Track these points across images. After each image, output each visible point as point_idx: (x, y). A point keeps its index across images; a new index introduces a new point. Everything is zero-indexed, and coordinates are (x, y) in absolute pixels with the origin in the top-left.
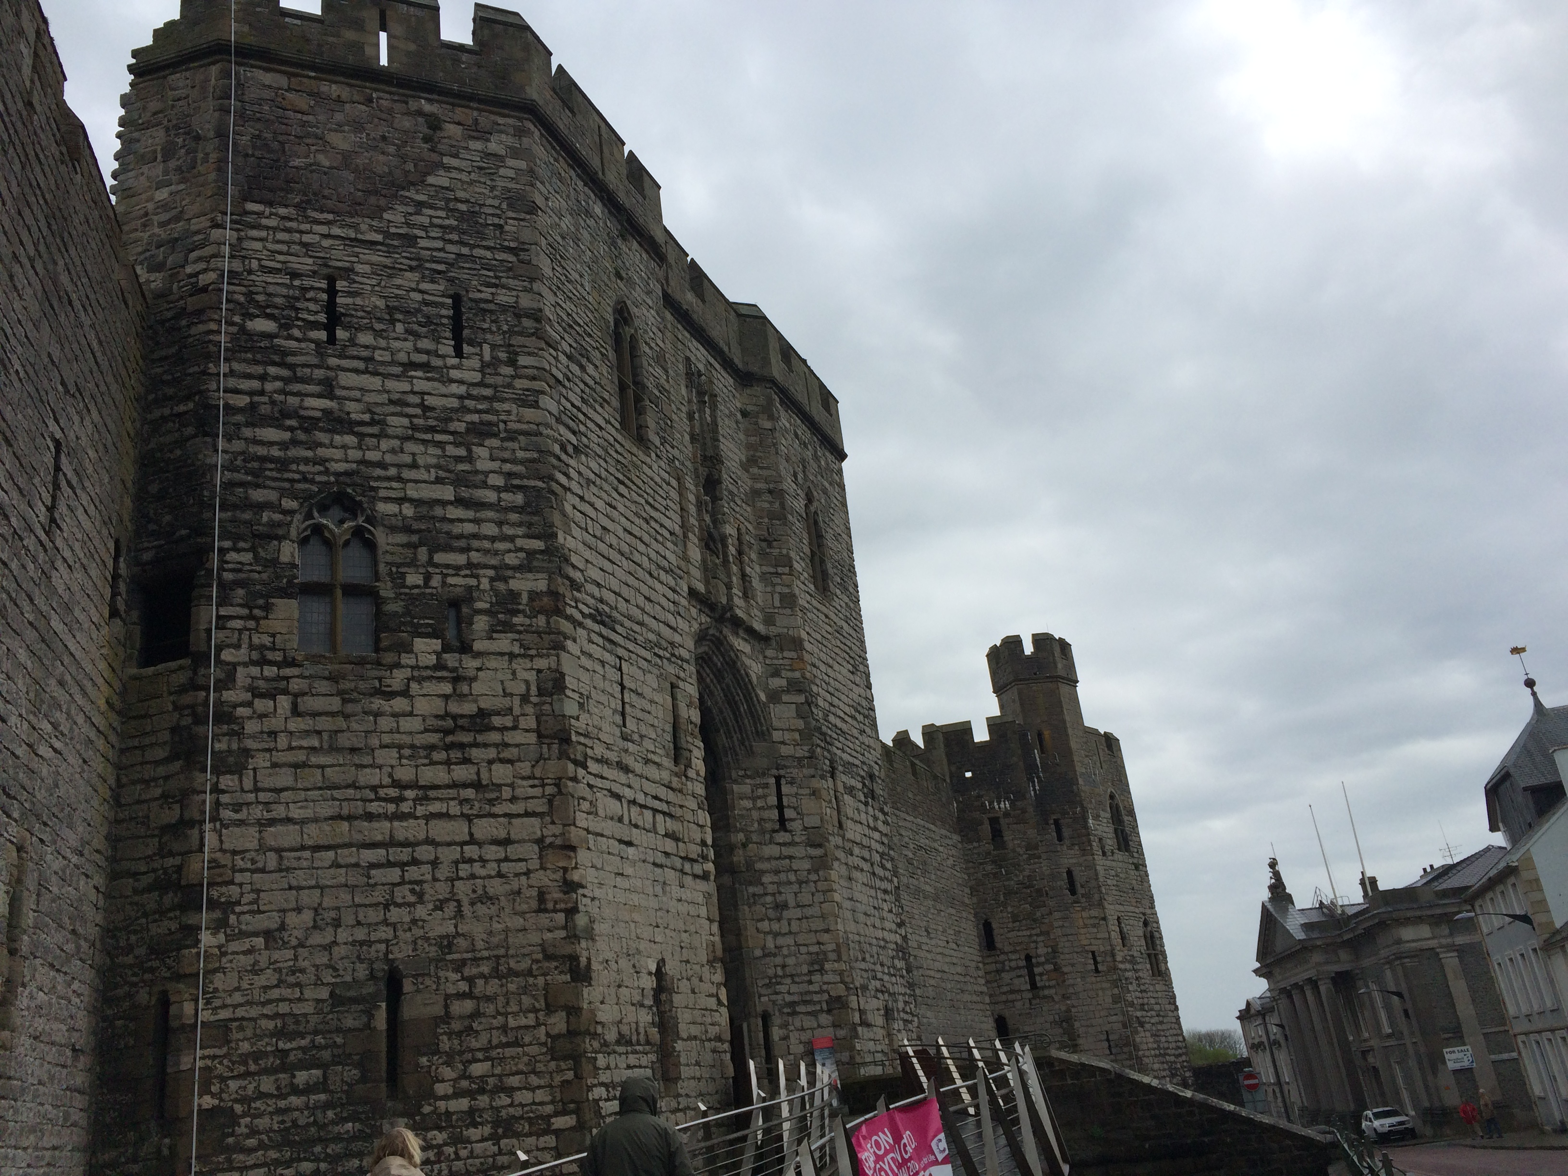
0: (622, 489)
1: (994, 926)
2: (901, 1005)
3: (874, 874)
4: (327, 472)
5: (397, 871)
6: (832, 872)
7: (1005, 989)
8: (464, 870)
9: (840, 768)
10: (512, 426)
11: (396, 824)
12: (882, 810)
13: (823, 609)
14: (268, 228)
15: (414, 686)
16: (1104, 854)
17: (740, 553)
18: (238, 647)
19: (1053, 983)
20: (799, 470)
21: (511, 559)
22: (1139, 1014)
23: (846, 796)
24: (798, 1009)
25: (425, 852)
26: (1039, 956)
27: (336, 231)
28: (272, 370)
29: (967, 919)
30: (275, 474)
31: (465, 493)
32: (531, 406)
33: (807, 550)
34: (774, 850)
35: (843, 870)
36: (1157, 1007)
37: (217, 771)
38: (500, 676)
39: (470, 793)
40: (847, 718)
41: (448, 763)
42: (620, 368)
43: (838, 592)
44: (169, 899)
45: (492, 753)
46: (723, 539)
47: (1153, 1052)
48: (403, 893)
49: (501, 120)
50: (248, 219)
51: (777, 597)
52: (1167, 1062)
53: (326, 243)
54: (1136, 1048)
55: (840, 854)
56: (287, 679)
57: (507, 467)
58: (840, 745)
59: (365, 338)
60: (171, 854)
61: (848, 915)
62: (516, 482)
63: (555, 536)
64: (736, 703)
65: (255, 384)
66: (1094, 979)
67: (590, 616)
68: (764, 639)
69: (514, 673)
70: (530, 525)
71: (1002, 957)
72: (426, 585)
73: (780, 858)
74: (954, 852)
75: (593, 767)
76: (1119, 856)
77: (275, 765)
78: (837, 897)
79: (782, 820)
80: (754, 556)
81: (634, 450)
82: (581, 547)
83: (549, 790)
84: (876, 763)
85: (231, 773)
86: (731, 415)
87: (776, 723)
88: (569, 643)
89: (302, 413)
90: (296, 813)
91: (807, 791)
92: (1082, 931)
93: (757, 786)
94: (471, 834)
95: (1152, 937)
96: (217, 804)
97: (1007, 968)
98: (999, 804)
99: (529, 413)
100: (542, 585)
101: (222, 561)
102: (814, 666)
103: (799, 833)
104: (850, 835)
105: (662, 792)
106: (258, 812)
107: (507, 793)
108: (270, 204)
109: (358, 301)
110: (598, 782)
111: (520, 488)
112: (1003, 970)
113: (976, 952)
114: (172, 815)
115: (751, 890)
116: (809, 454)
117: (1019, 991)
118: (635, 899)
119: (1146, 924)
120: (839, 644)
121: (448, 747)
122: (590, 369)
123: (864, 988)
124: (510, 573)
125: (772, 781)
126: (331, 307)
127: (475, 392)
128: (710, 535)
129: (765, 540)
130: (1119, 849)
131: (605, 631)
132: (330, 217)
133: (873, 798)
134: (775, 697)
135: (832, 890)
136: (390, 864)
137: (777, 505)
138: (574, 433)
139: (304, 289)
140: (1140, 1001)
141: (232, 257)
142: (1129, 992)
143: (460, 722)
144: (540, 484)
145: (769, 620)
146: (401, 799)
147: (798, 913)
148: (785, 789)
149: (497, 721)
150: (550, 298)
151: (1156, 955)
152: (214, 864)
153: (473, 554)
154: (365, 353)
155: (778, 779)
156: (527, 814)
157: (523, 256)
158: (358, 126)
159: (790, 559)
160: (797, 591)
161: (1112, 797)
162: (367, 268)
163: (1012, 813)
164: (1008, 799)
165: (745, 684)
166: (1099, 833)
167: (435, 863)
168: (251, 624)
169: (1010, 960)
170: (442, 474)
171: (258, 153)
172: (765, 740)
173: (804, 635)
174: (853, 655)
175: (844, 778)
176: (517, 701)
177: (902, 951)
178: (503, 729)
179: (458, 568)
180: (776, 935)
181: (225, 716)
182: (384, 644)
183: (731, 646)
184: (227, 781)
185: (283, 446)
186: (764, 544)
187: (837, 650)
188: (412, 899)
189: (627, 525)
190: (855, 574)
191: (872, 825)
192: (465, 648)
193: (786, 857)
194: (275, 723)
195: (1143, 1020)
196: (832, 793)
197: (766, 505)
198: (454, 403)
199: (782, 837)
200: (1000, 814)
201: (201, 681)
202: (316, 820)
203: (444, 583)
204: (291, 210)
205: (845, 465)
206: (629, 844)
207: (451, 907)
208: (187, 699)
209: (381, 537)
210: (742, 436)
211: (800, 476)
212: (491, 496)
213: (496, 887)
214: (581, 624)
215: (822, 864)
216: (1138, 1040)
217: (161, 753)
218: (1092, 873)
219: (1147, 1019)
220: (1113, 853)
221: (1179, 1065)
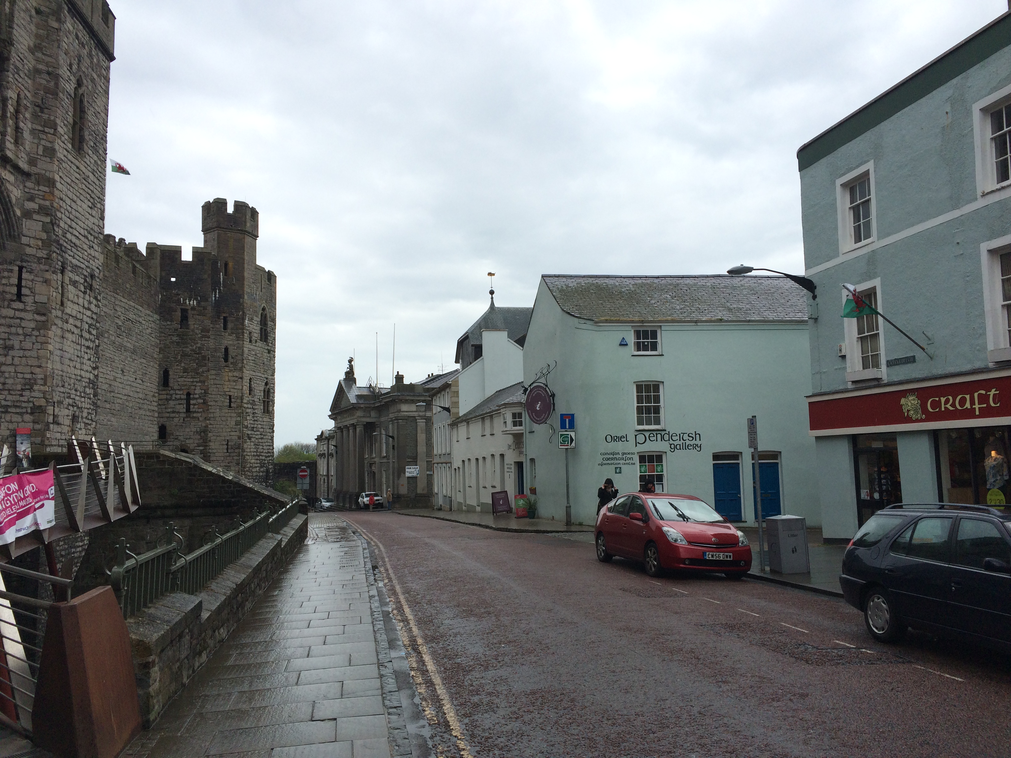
1: (170, 373)
2: (85, 415)
3: (82, 336)
6: (50, 332)
7: (169, 410)
9: (69, 268)
12: (96, 298)
13: (76, 162)
16: (250, 341)
17: (17, 111)
19: (201, 410)
20: (75, 62)
22: (249, 432)
23: (69, 286)
24: (9, 410)
26: (196, 394)
29: (153, 367)
33: (71, 120)
34: (11, 313)
35: (59, 332)
36: (262, 430)
40: (80, 237)
43: (90, 152)
47: (253, 454)
51: (41, 149)
52: (260, 460)
54: (243, 451)
55: (59, 322)
58: (72, 254)
61: (58, 359)
66: (227, 411)
68: (27, 175)
71: (172, 392)
73: (13, 318)
74: (153, 325)
76: (260, 344)
78: (50, 347)
79: (19, 295)
80: (27, 115)
84: (98, 268)
86: (27, 10)
87: (25, 231)
91: (41, 279)
92: (227, 383)
93: (5, 270)
95: (269, 391)
97: (174, 398)
98: (190, 301)
102: (62, 199)
103: (30, 304)
104: (68, 310)
112: (171, 399)
113: (155, 387)
116: (85, 52)
117: (179, 412)
119: (266, 384)
120: (84, 187)
123: (60, 403)
125: (16, 268)
129: (38, 106)
130: (261, 340)
133: (91, 290)
134: (27, 214)
135: (47, 343)
137: (52, 84)
140: (253, 426)
145: (32, 162)
148: (24, 275)
151: (268, 402)
155: (21, 269)
159: (56, 124)
160: (57, 147)
161: (264, 309)
163: (197, 308)
164: (196, 299)
165: (6, 202)
166: (250, 329)
169: (176, 394)
172: (15, 242)
173: (57, 178)
174: (93, 196)
175: (71, 275)
177: (93, 383)
186: (38, 109)
187: (81, 191)
190: (106, 142)
191: (86, 305)
193: (18, 318)
195: (251, 436)
196: (60, 283)
197: (44, 82)
199: (17, 305)
200: (189, 308)
205: (112, 64)
210: (33, 28)
211: (75, 67)
215: (43, 326)
216: (245, 446)
218: (240, 351)
219: (254, 436)
220: (256, 342)
221: (266, 462)
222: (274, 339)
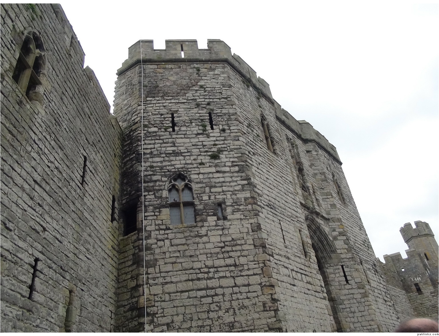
0: (271, 167)
3: (384, 299)
4: (175, 168)
5: (210, 298)
6: (369, 298)
8: (235, 297)
9: (363, 262)
10: (232, 147)
11: (208, 281)
12: (381, 277)
13: (346, 209)
14: (154, 104)
15: (209, 232)
17: (314, 192)
18: (151, 225)
20: (328, 167)
21: (237, 188)
23: (367, 271)
25: (219, 291)
27: (173, 101)
28: (157, 141)
30: (159, 171)
31: (218, 169)
32: (237, 140)
33: (336, 191)
34: (346, 292)
35: (373, 298)
37: (147, 267)
38: (238, 227)
39: (232, 268)
40: (362, 245)
41: (224, 258)
42: (265, 132)
43: (349, 204)
44: (135, 313)
45: (239, 254)
46: (308, 187)
48: (213, 307)
49: (218, 65)
50: (148, 102)
51: (329, 206)
53: (170, 105)
55: (370, 292)
56: (167, 234)
57: (232, 160)
58: (361, 254)
59: (183, 128)
60: (135, 297)
61: (379, 314)
62: (235, 164)
63: (250, 179)
64: (322, 241)
65: (152, 146)
67: (267, 205)
68: (328, 219)
69: (243, 225)
70: (241, 177)
72: (209, 199)
73: (349, 294)
74: (404, 296)
75: (276, 257)
77: (166, 263)
78: (373, 307)
79: (347, 281)
80: (318, 193)
81: (273, 156)
82: (260, 183)
83: (262, 265)
84: (375, 260)
85: (151, 267)
86: (303, 151)
87: (337, 247)
88: (260, 214)
89: (167, 152)
90: (174, 279)
91: (354, 270)
93: (336, 269)
94: (235, 283)
96: (148, 278)
98: (417, 278)
99: (237, 143)
100: (248, 195)
101: (145, 199)
102: (347, 227)
103: (354, 285)
104: (372, 285)
105: (303, 267)
106: (161, 280)
107: (246, 267)
108: (154, 97)
109: (181, 119)
110: (278, 262)
111: (237, 165)
114: (133, 284)
115: (340, 306)
116: (330, 162)
118: (300, 306)
120: (353, 220)
121: (223, 253)
122: (255, 131)
124: (237, 192)
125: (340, 267)
126: (173, 122)
127: (218, 139)
128: (303, 186)
129: (321, 188)
131: (272, 211)
132: (171, 98)
133: (377, 272)
134: (335, 238)
135: (371, 305)
136: (208, 296)
137: (323, 177)
138: (252, 149)
139: (165, 118)
141: (144, 113)
143: (226, 243)
144: (243, 163)
145: (328, 213)
146: (209, 272)
147: (360, 314)
148: (346, 270)
149: (239, 242)
150: (239, 110)
152: (148, 300)
153: (223, 188)
154: (184, 133)
155: (342, 266)
156: (254, 275)
157: (229, 99)
158: (177, 74)
159: (331, 193)
160: (335, 203)
162: (183, 110)
164: (419, 276)
165: (324, 235)
167: (223, 295)
168: (155, 217)
170: (211, 164)
171: (150, 85)
172: (335, 253)
173: (341, 217)
174: (359, 224)
175: (366, 265)
176: (245, 235)
178: (241, 245)
179: (220, 193)
180: (354, 323)
181: (148, 248)
182: (198, 219)
183: (317, 222)
184: (151, 270)
185: (161, 162)
187: (353, 222)
188: (217, 309)
189: (275, 178)
190: (353, 199)
191: (379, 282)
192: (225, 218)
194: (165, 249)
196: (363, 270)
197: (320, 177)
198: (213, 143)
199: (348, 287)
200: (418, 282)
201: (140, 237)
202: (181, 282)
203: (215, 198)
204: (160, 98)
205: (342, 166)
206: (294, 285)
207: (231, 311)
208: (137, 244)
209: (194, 186)
210: (308, 158)
211: (329, 169)
212: (227, 169)
213: (247, 302)
214: (263, 208)
215: (365, 295)
217: (130, 263)
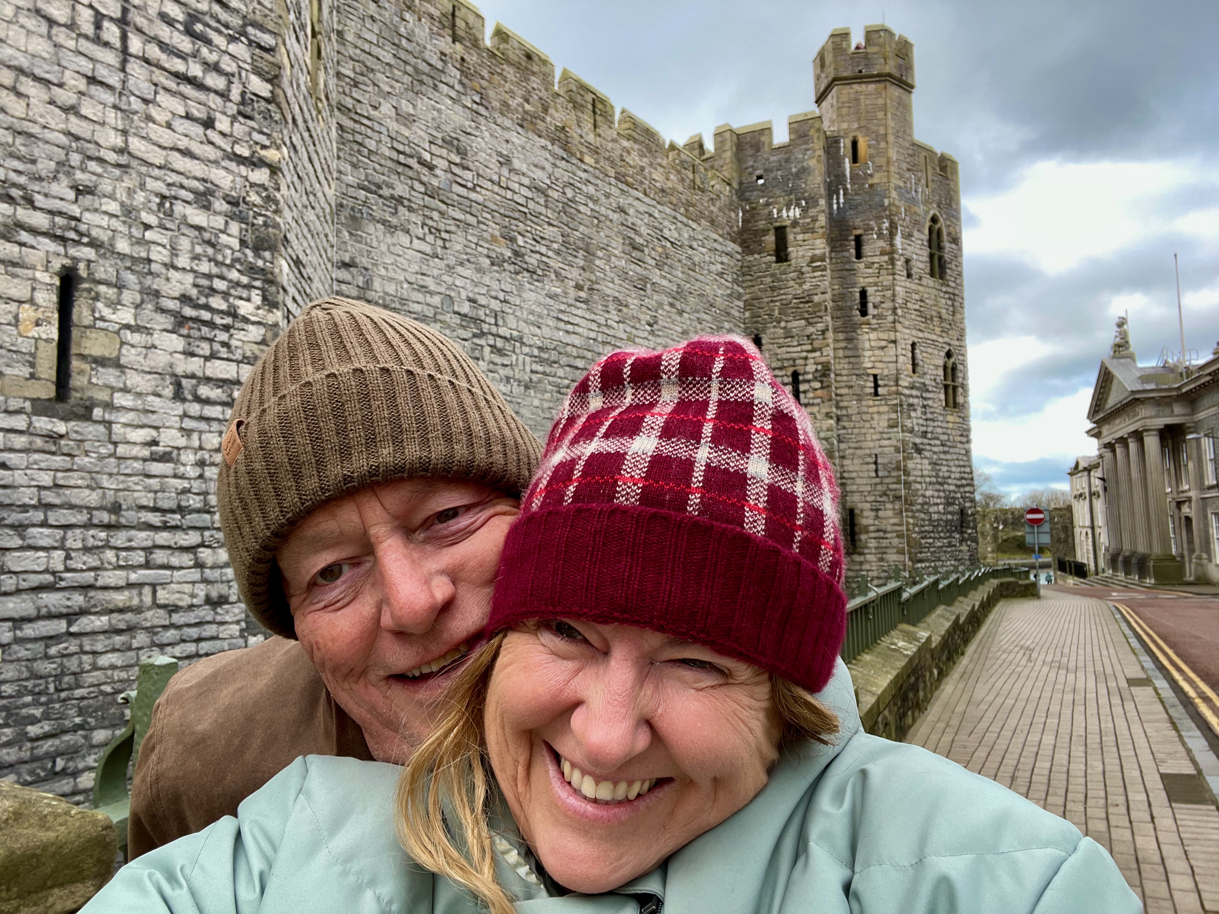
1: (764, 341)
16: (909, 276)
19: (819, 401)
22: (918, 441)
26: (807, 373)
36: (945, 437)
47: (928, 480)
52: (944, 491)
54: (907, 473)
66: (871, 403)
76: (929, 281)
92: (867, 353)
95: (954, 369)
98: (788, 210)
119: (949, 355)
130: (932, 275)
140: (924, 429)
142: (910, 417)
151: (955, 388)
163: (801, 221)
166: (908, 254)
195: (921, 447)
200: (788, 223)
216: (911, 466)
218: (889, 293)
219: (928, 447)
220: (920, 279)
221: (959, 495)
222: (960, 274)
